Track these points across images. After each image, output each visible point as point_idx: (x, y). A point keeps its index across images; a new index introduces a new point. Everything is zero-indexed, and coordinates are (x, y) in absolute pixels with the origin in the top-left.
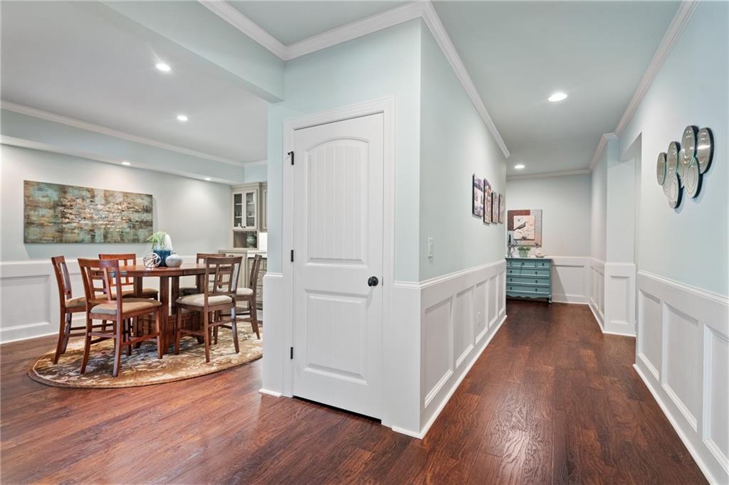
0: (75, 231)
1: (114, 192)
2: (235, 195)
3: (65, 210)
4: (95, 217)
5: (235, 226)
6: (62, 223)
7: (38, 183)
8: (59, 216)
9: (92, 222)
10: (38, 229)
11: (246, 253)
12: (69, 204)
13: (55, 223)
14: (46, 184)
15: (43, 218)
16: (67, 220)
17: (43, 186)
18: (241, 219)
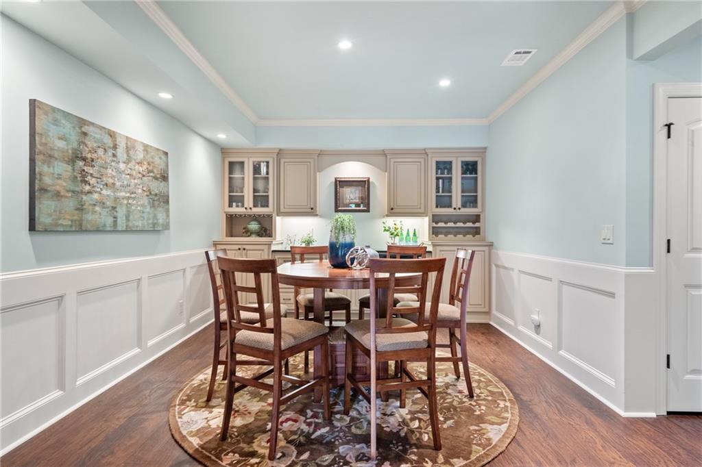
0: (97, 208)
1: (135, 141)
2: (230, 163)
3: (85, 168)
4: (118, 184)
5: (229, 206)
6: (82, 192)
7: (54, 110)
8: (79, 179)
9: (114, 192)
10: (53, 203)
12: (89, 156)
13: (73, 192)
14: (64, 112)
15: (60, 182)
16: (87, 188)
17: (58, 116)
18: (243, 196)
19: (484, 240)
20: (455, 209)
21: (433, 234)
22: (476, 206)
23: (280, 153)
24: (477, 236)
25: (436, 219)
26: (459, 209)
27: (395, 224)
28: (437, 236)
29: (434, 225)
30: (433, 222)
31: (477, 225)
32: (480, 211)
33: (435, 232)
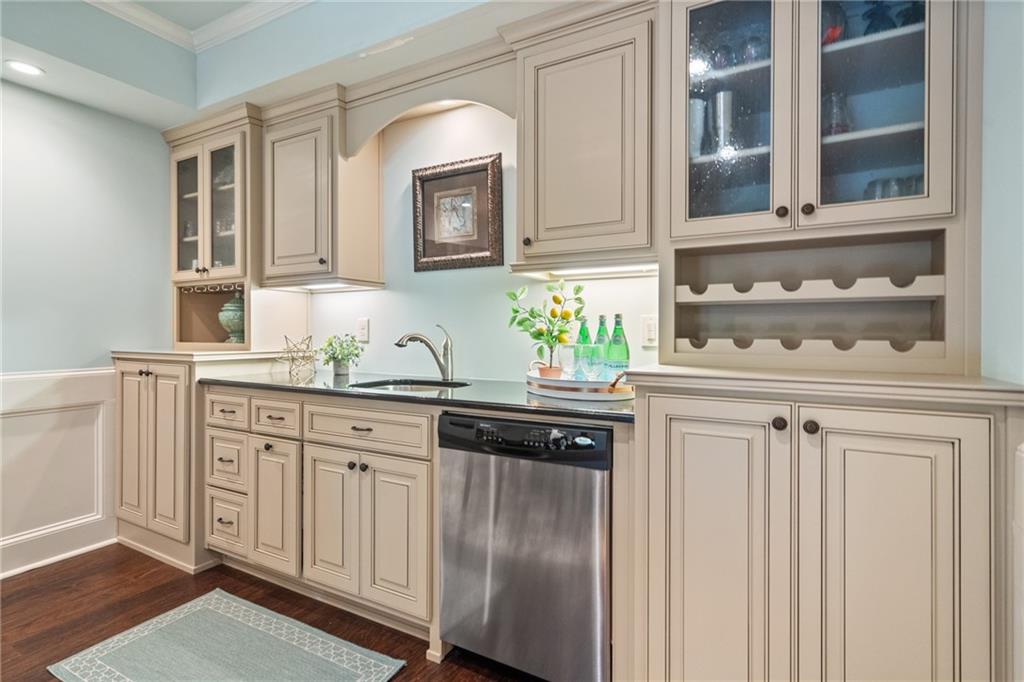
2: (180, 164)
5: (179, 268)
11: (191, 366)
18: (196, 242)
19: (970, 368)
20: (782, 212)
21: (679, 334)
22: (912, 185)
23: (257, 118)
24: (922, 347)
25: (690, 265)
26: (809, 210)
27: (556, 300)
28: (698, 343)
29: (686, 295)
30: (679, 282)
31: (924, 286)
32: (944, 206)
33: (690, 324)
